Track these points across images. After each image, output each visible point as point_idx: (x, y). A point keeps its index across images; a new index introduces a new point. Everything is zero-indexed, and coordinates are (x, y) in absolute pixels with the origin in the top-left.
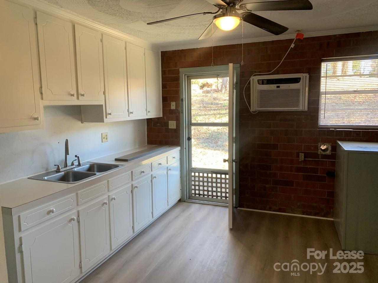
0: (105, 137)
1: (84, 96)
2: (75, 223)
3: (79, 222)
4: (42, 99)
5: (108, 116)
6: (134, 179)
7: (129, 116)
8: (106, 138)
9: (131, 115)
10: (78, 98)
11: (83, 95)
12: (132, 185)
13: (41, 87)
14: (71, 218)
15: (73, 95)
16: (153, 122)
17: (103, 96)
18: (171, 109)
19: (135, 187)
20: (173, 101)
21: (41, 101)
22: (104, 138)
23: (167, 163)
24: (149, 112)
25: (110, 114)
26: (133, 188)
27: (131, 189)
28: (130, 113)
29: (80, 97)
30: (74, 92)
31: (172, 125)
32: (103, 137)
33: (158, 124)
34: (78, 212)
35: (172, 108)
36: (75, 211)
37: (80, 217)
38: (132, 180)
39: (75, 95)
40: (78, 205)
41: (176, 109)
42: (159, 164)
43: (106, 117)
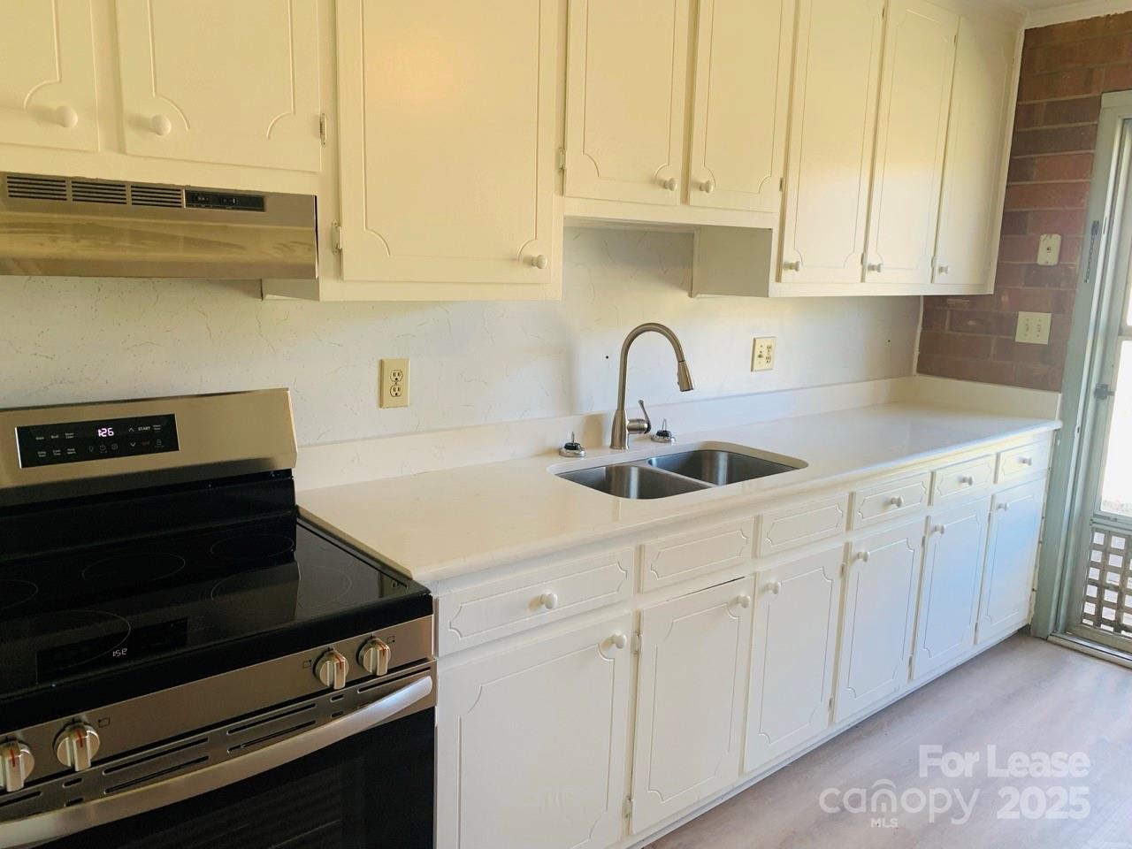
0: (765, 354)
1: (707, 191)
2: (623, 656)
3: (637, 653)
4: (562, 192)
5: (787, 275)
6: (856, 525)
7: (863, 280)
8: (768, 358)
9: (870, 275)
10: (685, 199)
11: (704, 188)
12: (847, 546)
13: (563, 148)
14: (611, 635)
15: (667, 185)
16: (948, 313)
17: (779, 195)
18: (1037, 264)
19: (858, 556)
20: (1051, 232)
21: (556, 198)
22: (760, 356)
23: (995, 481)
24: (941, 270)
25: (795, 267)
26: (849, 558)
27: (840, 562)
28: (868, 268)
29: (695, 195)
30: (674, 173)
31: (1033, 327)
32: (757, 354)
33: (971, 323)
34: (639, 616)
35: (1041, 261)
36: (627, 611)
37: (642, 635)
38: (849, 527)
39: (677, 186)
40: (638, 590)
41: (1058, 264)
42: (964, 480)
43: (778, 279)
